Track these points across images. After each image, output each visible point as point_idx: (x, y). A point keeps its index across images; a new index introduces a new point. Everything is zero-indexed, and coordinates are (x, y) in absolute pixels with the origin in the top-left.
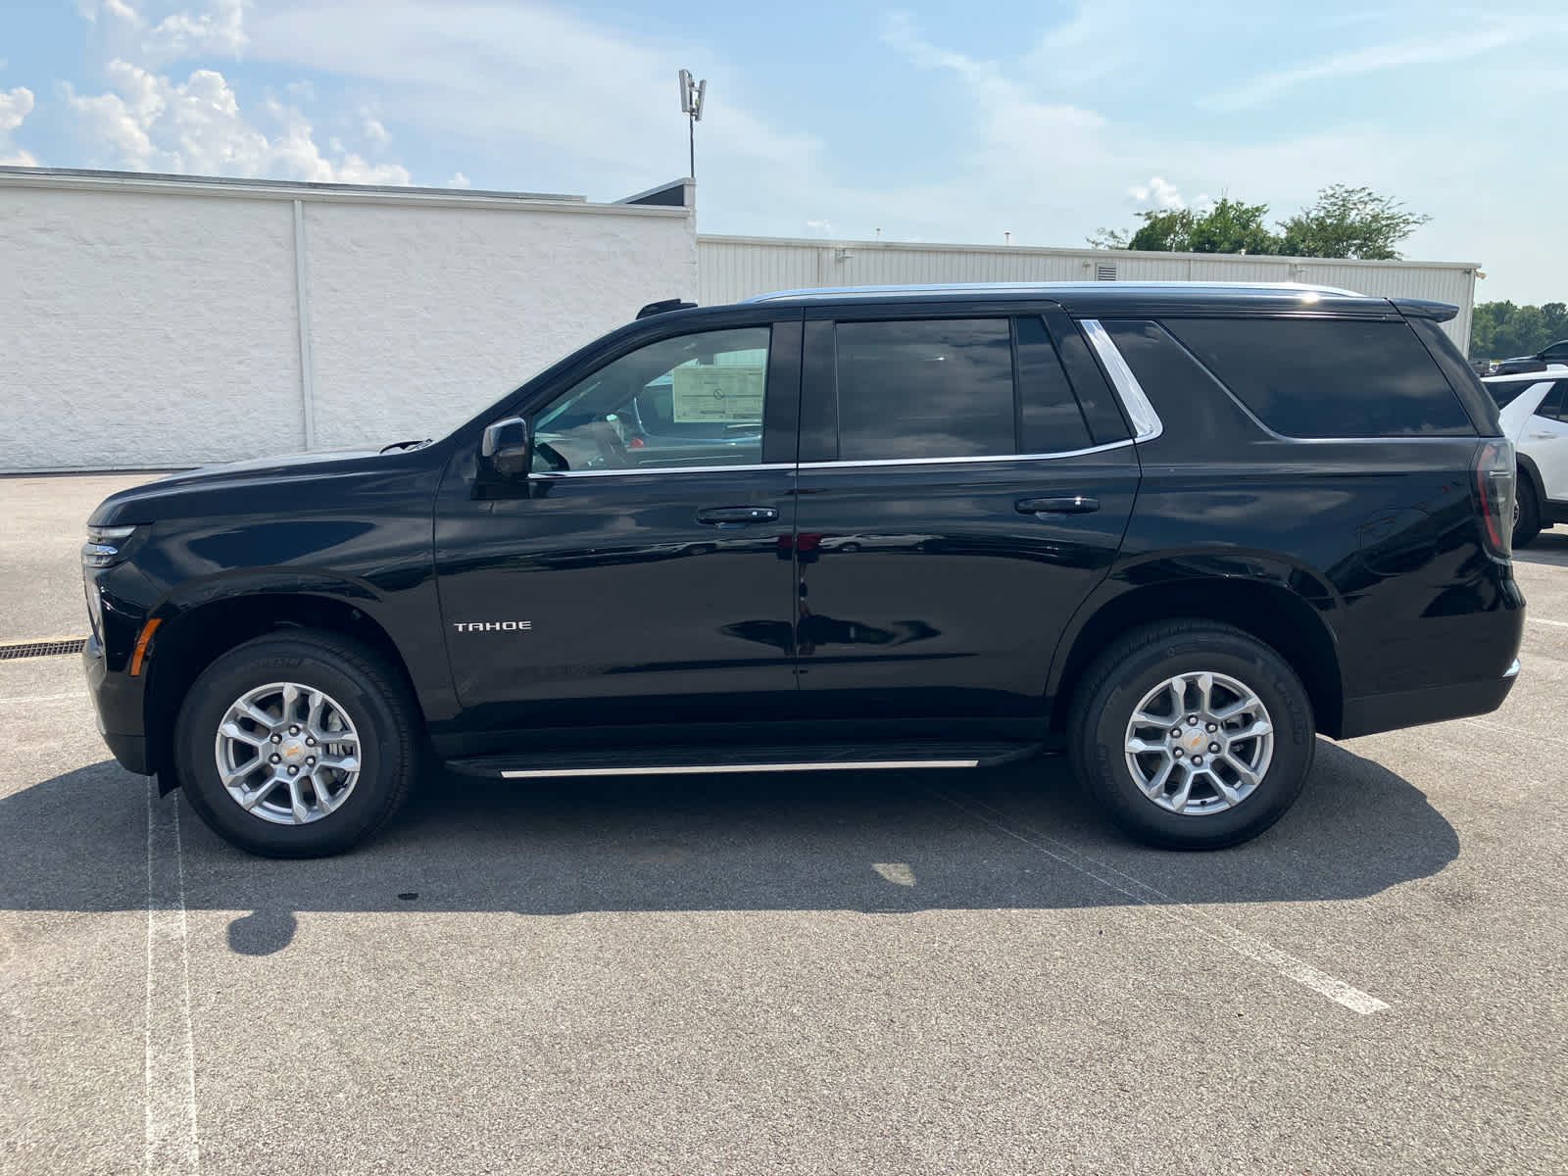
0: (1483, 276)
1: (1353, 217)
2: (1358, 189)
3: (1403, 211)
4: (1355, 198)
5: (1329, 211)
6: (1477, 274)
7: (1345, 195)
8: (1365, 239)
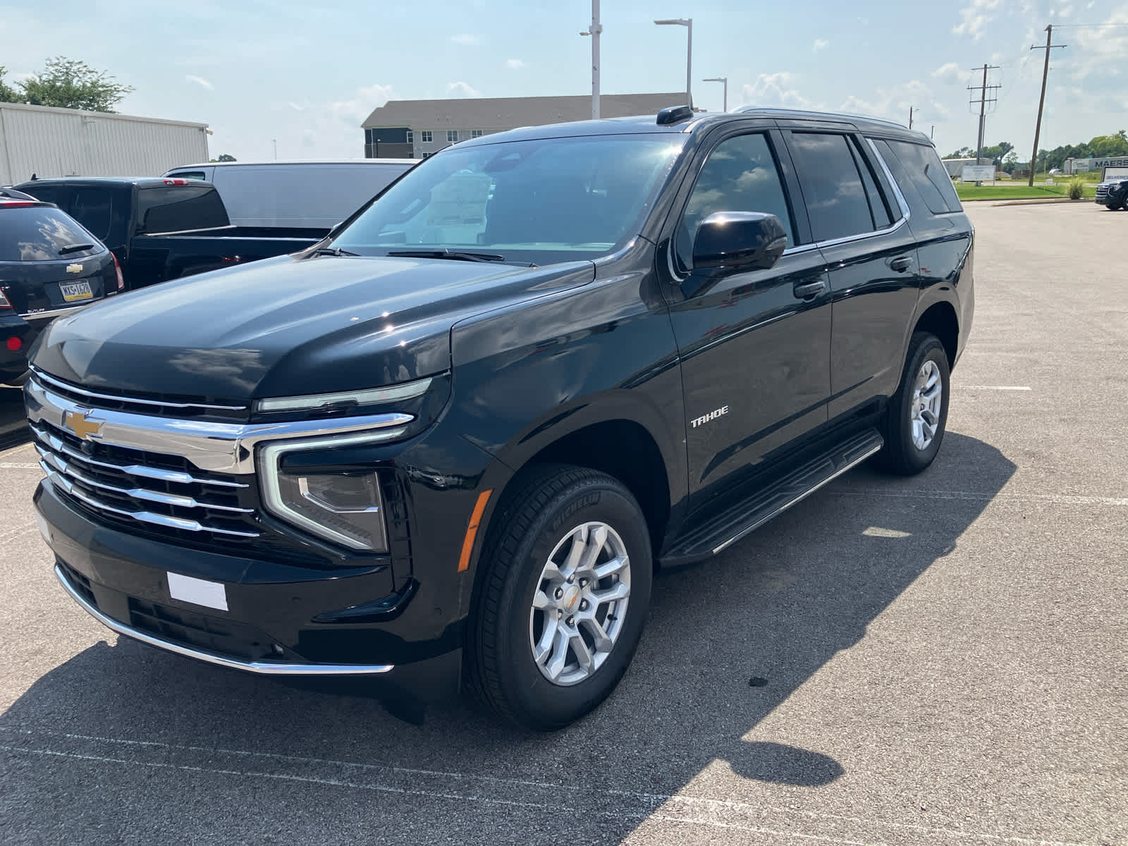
0: (211, 133)
1: (76, 83)
2: (76, 61)
3: (114, 82)
4: (75, 68)
5: (56, 76)
6: (207, 132)
7: (67, 65)
8: (90, 100)
